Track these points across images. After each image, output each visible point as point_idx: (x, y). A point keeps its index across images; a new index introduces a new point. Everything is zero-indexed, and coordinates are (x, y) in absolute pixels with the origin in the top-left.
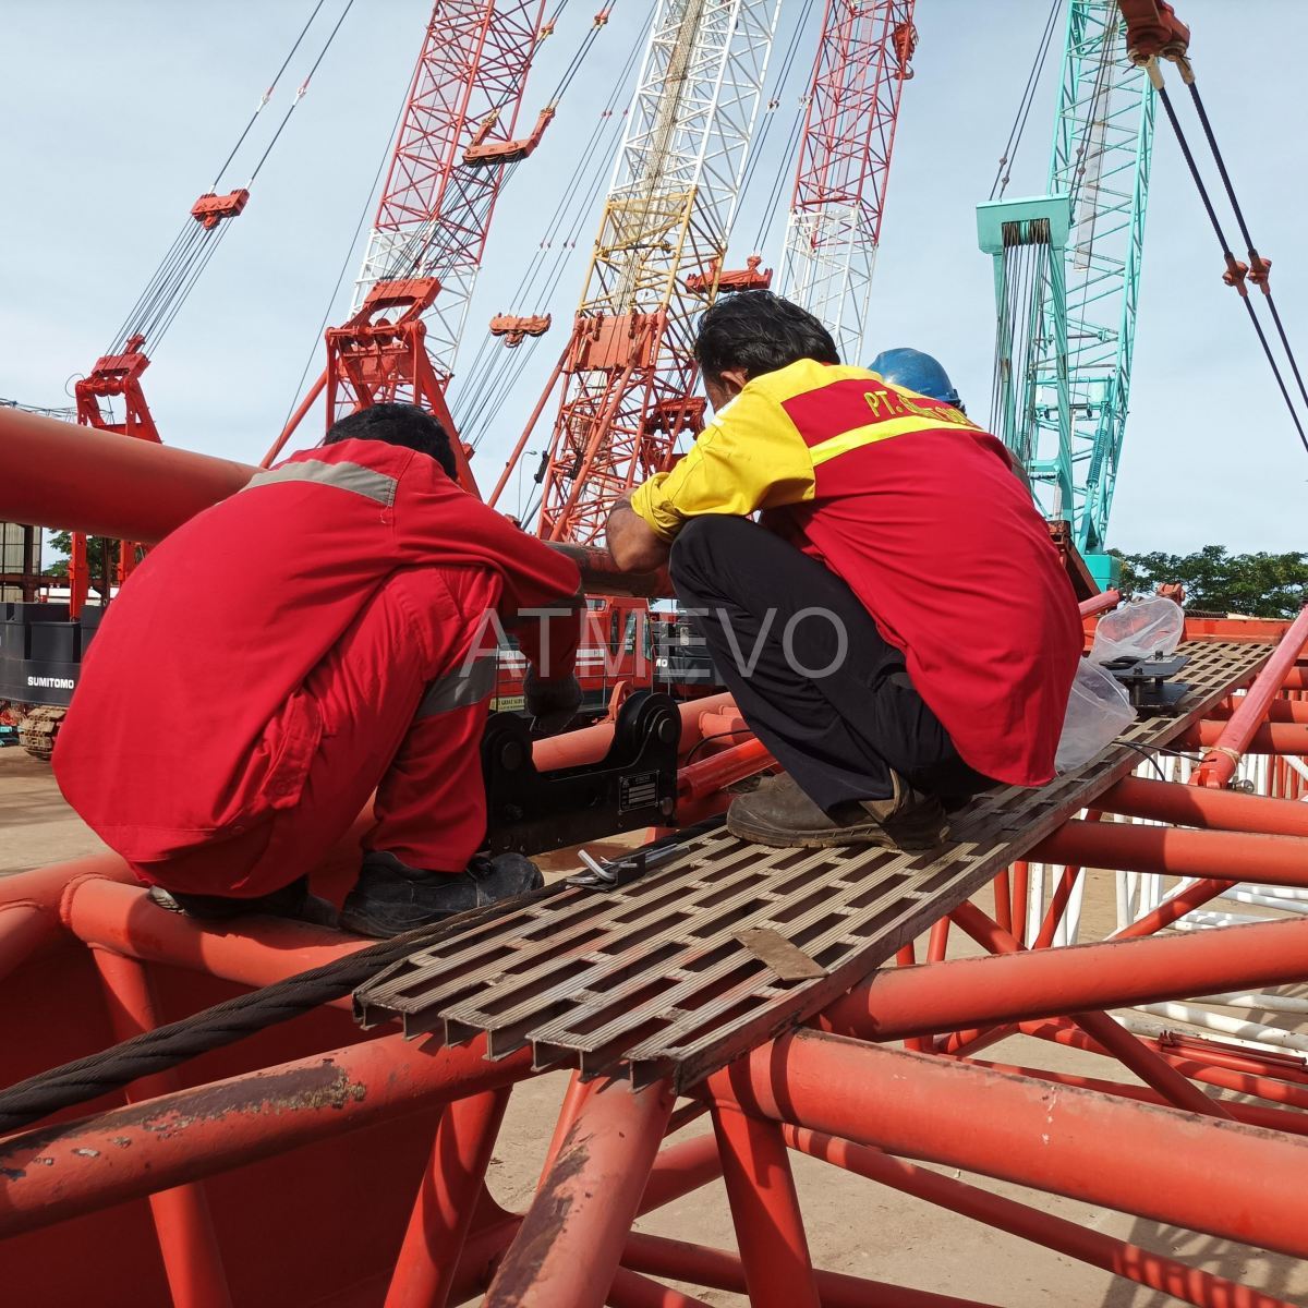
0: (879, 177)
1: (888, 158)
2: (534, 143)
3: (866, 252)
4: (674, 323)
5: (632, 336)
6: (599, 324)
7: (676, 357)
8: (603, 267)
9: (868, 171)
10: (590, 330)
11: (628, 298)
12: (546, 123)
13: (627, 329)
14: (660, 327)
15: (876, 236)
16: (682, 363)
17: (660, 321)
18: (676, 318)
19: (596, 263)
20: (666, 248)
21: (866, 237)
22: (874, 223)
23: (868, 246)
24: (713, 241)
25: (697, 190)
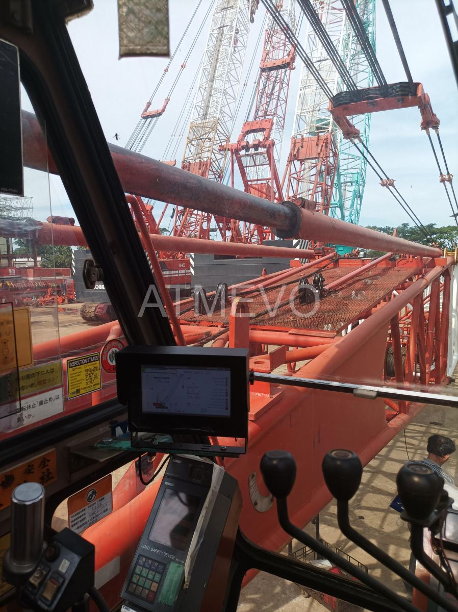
0: (284, 106)
1: (286, 99)
2: (163, 110)
3: (280, 132)
4: (213, 163)
5: (200, 169)
6: (190, 166)
7: (214, 174)
8: (189, 145)
9: (279, 104)
10: (187, 167)
11: (198, 156)
12: (167, 103)
13: (198, 167)
14: (208, 165)
15: (283, 127)
16: (217, 176)
17: (209, 163)
18: (213, 161)
19: (187, 145)
20: (210, 139)
21: (279, 127)
22: (282, 122)
23: (280, 130)
24: (225, 135)
25: (219, 119)
